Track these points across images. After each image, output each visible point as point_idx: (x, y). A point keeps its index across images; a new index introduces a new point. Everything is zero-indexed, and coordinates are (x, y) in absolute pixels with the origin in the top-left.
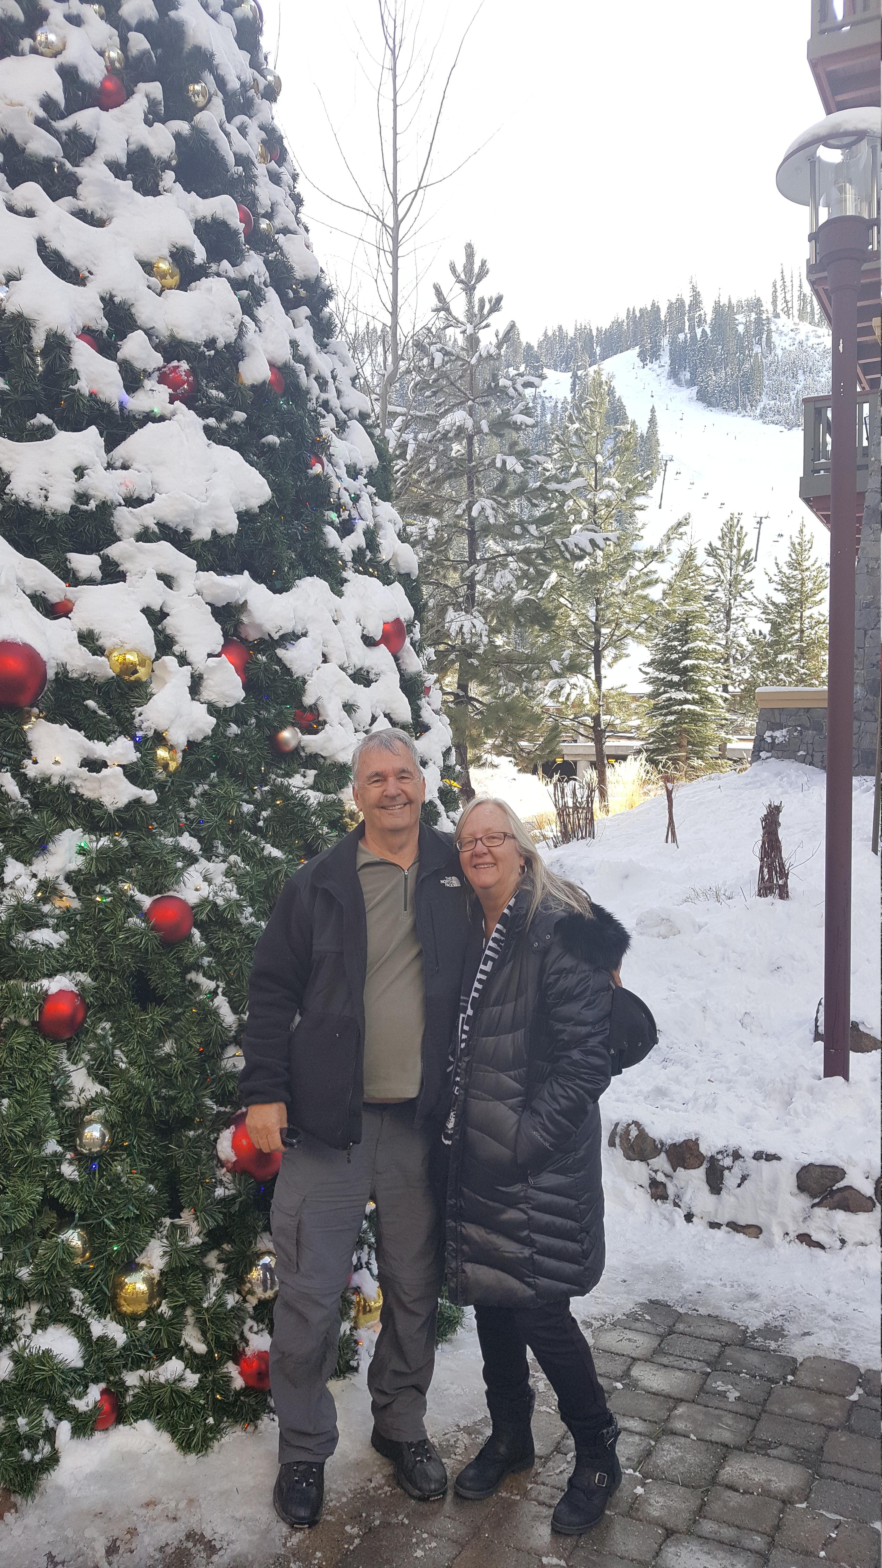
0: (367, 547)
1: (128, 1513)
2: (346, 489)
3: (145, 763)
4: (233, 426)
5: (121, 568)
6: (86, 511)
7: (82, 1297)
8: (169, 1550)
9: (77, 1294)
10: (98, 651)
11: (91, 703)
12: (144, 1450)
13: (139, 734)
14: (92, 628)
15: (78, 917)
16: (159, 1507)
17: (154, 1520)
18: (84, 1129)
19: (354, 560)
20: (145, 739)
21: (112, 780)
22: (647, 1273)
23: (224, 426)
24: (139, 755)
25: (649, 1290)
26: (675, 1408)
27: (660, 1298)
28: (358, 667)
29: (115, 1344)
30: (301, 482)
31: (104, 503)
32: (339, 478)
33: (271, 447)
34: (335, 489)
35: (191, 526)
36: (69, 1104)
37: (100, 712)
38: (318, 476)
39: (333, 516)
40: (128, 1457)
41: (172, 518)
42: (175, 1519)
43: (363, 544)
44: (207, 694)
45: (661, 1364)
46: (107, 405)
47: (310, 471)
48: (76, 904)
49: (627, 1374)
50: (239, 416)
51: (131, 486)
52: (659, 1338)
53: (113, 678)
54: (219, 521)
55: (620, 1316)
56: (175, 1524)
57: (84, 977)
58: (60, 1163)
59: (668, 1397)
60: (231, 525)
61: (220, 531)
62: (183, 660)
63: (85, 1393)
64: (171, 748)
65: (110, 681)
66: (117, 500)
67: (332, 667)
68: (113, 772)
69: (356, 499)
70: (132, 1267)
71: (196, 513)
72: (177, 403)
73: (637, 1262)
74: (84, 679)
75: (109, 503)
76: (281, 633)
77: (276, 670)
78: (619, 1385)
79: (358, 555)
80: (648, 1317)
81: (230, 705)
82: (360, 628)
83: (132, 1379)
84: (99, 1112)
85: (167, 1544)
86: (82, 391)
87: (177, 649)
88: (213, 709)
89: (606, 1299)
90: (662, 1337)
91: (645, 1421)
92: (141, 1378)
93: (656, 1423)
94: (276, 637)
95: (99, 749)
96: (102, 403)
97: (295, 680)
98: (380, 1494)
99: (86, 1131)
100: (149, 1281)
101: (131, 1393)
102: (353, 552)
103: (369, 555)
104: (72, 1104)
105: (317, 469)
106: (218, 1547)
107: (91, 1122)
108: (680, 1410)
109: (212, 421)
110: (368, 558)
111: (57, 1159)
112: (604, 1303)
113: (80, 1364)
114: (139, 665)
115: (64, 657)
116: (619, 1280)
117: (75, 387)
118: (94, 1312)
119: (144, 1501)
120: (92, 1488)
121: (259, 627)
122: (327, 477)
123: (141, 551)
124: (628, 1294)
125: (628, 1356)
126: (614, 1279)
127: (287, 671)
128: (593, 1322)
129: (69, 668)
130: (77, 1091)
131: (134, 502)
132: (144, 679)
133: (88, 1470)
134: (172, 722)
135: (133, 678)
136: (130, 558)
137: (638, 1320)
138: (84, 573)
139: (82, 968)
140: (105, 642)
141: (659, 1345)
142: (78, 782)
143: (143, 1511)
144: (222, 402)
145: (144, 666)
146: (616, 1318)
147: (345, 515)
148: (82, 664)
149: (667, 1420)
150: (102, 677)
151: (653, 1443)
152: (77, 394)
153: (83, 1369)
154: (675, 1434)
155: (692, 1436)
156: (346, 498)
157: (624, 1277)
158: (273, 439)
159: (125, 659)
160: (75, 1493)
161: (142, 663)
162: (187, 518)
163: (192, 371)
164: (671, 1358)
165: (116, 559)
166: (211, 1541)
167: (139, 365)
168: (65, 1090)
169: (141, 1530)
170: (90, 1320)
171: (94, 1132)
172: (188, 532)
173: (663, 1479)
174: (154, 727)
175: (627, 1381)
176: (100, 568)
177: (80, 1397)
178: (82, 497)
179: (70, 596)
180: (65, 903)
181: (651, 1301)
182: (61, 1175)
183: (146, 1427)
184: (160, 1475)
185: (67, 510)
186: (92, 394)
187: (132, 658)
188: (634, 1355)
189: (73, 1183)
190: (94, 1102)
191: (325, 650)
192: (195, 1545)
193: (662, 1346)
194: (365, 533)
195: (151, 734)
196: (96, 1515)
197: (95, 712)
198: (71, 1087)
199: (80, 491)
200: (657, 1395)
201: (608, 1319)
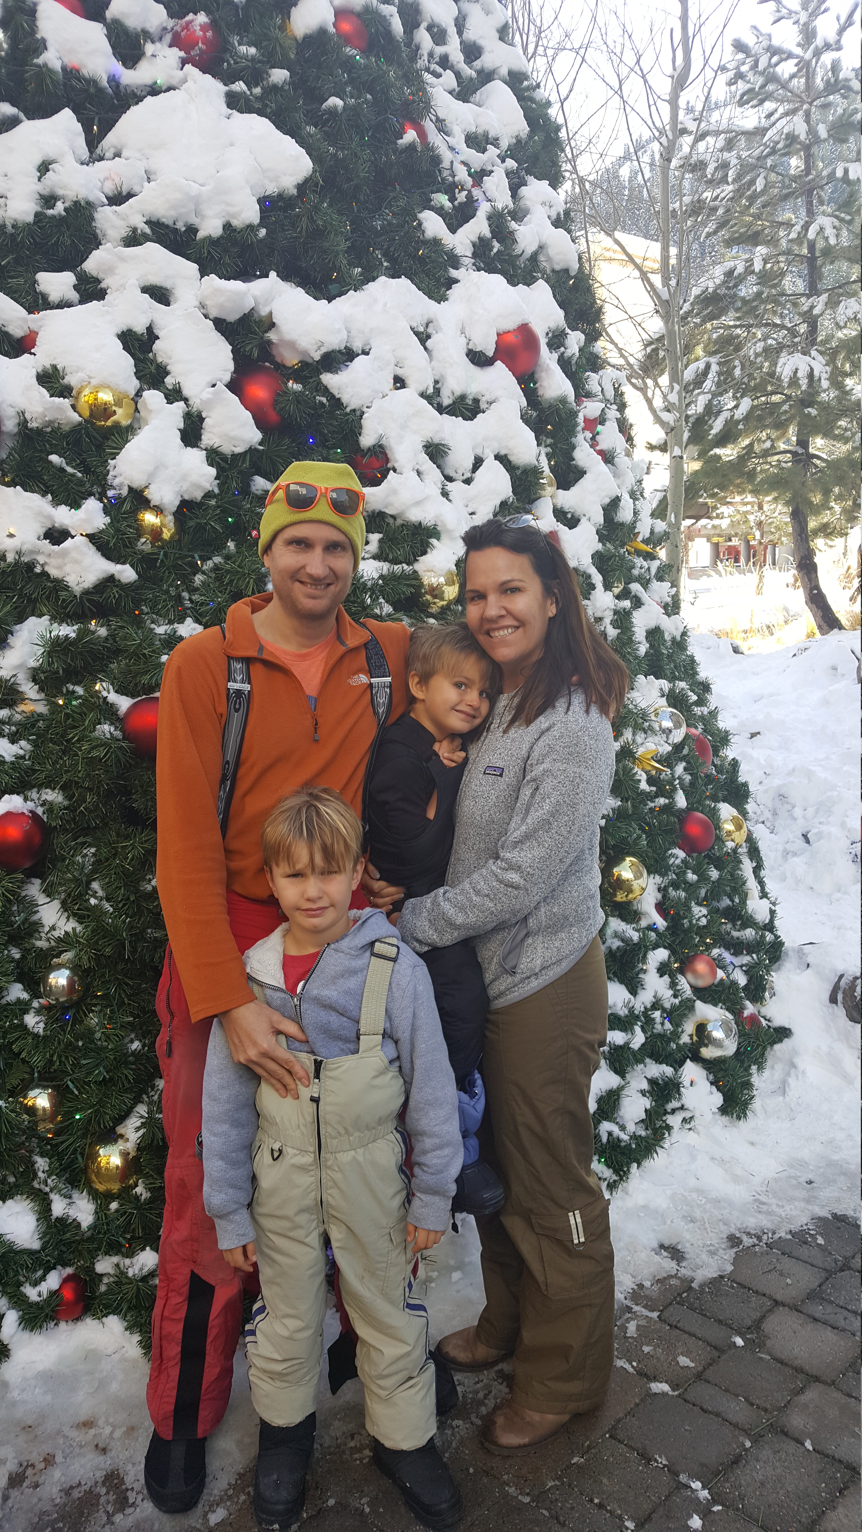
0: (493, 237)
1: (59, 1432)
2: (464, 163)
3: (118, 530)
4: (275, 89)
5: (103, 285)
6: (54, 217)
7: (47, 1168)
8: (76, 1494)
9: (41, 1163)
10: (65, 391)
11: (54, 458)
12: (110, 1351)
13: (110, 493)
14: (54, 363)
15: (41, 724)
16: (92, 1432)
17: (81, 1447)
18: (49, 974)
19: (475, 255)
20: (120, 500)
21: (74, 554)
22: (845, 1174)
23: (257, 91)
24: (108, 520)
25: (838, 1200)
26: (801, 1391)
27: (850, 1213)
28: (458, 393)
29: (79, 1225)
30: (387, 156)
31: (76, 203)
32: (452, 149)
33: (333, 112)
34: (446, 164)
35: (193, 220)
36: (39, 944)
37: (70, 470)
38: (411, 146)
39: (442, 199)
40: (91, 1356)
41: (165, 213)
42: (104, 1451)
43: (487, 232)
44: (209, 438)
45: (809, 1316)
46: (93, 82)
47: (400, 142)
48: (41, 708)
49: (757, 1325)
50: (279, 75)
51: (117, 180)
52: (824, 1274)
53: (80, 424)
54: (232, 210)
55: (783, 1234)
56: (102, 1458)
57: (53, 796)
58: (26, 1011)
59: (799, 1370)
60: (250, 214)
61: (236, 223)
62: (174, 395)
63: (43, 1278)
64: (158, 510)
65: (77, 429)
66: (98, 199)
67: (409, 394)
68: (77, 544)
69: (479, 176)
70: (111, 1137)
71: (197, 203)
72: (188, 67)
73: (836, 1157)
74: (49, 429)
75: (83, 203)
76: (324, 350)
77: (321, 403)
78: (739, 1342)
79: (481, 249)
80: (820, 1241)
81: (239, 450)
82: (465, 341)
83: (105, 1265)
84: (67, 956)
85: (80, 1484)
86: (50, 65)
87: (169, 381)
88: (214, 456)
89: (774, 1207)
90: (829, 1274)
91: (752, 1404)
92: (117, 1265)
93: (766, 1410)
94: (317, 357)
95: (63, 516)
96: (85, 79)
97: (347, 414)
98: (356, 1460)
99: (51, 976)
100: (124, 1155)
101: (105, 1280)
102: (474, 245)
103: (496, 246)
104: (42, 944)
105: (410, 136)
106: (131, 1501)
107: (59, 966)
108: (811, 1395)
109: (240, 86)
110: (495, 250)
111: (23, 1007)
112: (769, 1213)
113: (36, 1245)
114: (115, 405)
115: (22, 403)
116: (803, 1179)
117: (40, 61)
118: (61, 1186)
119: (82, 1418)
120: (37, 1390)
121: (292, 345)
122: (429, 148)
123: (122, 259)
124: (808, 1201)
125: (770, 1298)
126: (796, 1178)
127: (336, 403)
128: (745, 1238)
129: (28, 416)
130: (47, 929)
131: (118, 199)
132: (125, 423)
133: (40, 1367)
134: (152, 475)
135: (109, 423)
136: (111, 270)
137: (806, 1243)
138: (54, 296)
139: (50, 784)
140: (72, 379)
141: (820, 1286)
142: (41, 559)
143: (73, 1434)
144: (253, 59)
145: (120, 407)
146: (776, 1236)
147: (462, 197)
148: (40, 409)
149: (781, 1409)
150: (67, 424)
151: (748, 1444)
152: (45, 71)
153: (39, 1252)
154: (786, 1434)
155: (808, 1445)
156: (462, 174)
157: (811, 1176)
158: (335, 101)
159: (96, 399)
160: (15, 1394)
161: (118, 403)
162: (184, 210)
163: (214, 24)
164: (830, 1309)
165: (94, 273)
166: (127, 1490)
167: (133, 23)
168: (33, 928)
169: (59, 1459)
170: (52, 1196)
171: (59, 979)
172: (192, 230)
173: (738, 1509)
174: (127, 482)
175: (753, 1336)
176: (75, 287)
177: (35, 1284)
178: (49, 200)
179: (34, 327)
180: (27, 707)
181: (835, 1216)
182: (24, 1027)
183: (114, 1323)
184: (114, 1386)
185: (30, 219)
186: (64, 68)
187: (106, 397)
188: (779, 1297)
189: (36, 1036)
190: (66, 941)
191: (400, 372)
192: (107, 1493)
193: (824, 1287)
194: (489, 218)
195: (125, 492)
196: (24, 1428)
197: (62, 470)
198: (39, 924)
199: (45, 192)
200: (786, 1365)
201: (765, 1237)
